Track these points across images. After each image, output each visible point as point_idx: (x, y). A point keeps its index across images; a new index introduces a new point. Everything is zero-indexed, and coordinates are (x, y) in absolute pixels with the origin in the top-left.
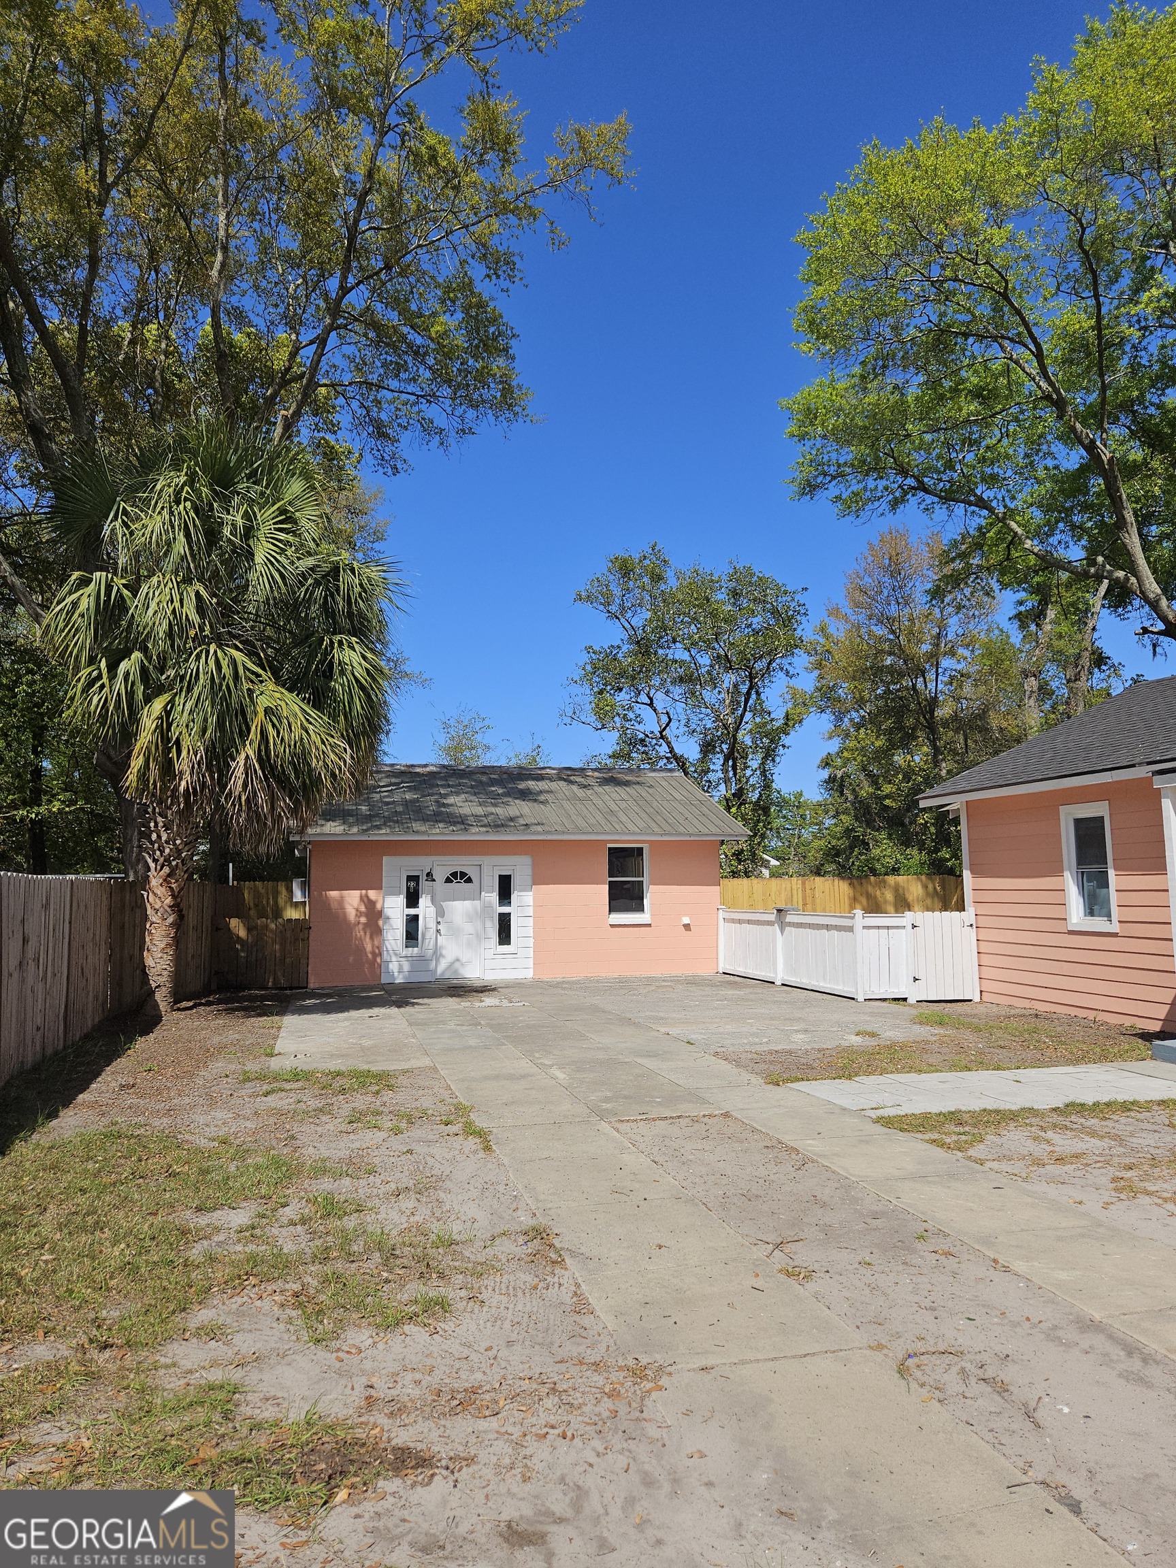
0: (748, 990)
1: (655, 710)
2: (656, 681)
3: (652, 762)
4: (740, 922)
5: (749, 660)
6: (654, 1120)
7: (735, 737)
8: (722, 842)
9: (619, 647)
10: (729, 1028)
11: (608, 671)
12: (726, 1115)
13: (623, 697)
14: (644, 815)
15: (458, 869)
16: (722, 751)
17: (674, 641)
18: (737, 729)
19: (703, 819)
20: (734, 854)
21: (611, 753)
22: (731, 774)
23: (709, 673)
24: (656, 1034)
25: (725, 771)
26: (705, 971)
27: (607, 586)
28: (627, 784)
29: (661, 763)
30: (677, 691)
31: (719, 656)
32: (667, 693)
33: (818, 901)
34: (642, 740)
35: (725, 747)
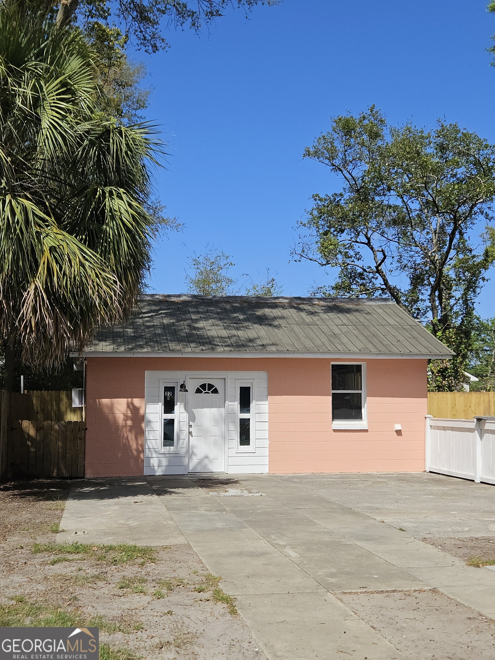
0: (451, 487)
1: (372, 248)
2: (373, 224)
3: (369, 292)
4: (444, 429)
5: (453, 205)
6: (372, 593)
7: (441, 271)
8: (429, 361)
9: (341, 195)
10: (435, 518)
11: (332, 215)
12: (434, 591)
13: (345, 237)
14: (361, 338)
15: (207, 382)
16: (430, 284)
17: (389, 189)
18: (443, 264)
19: (413, 341)
20: (439, 371)
21: (333, 285)
22: (437, 303)
23: (419, 216)
24: (373, 521)
25: (432, 301)
26: (414, 470)
27: (332, 143)
28: (348, 311)
29: (377, 294)
30: (391, 232)
31: (428, 202)
32: (382, 234)
34: (361, 274)
35: (432, 280)
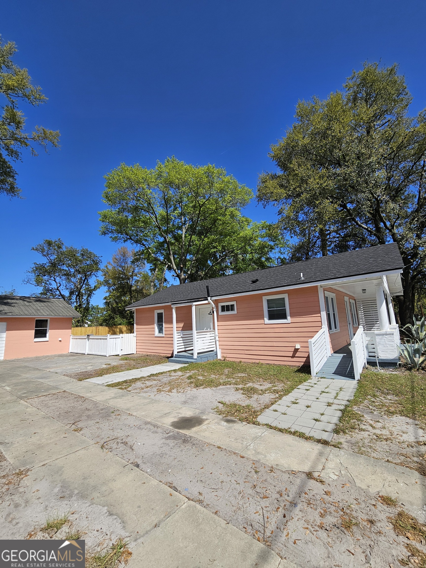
0: (77, 357)
1: (56, 282)
2: (57, 274)
3: (54, 297)
4: (76, 339)
5: (85, 272)
6: (40, 397)
7: (80, 291)
8: (74, 318)
9: (45, 264)
10: (69, 367)
11: (41, 270)
12: (64, 391)
13: (46, 278)
14: (49, 310)
16: (76, 294)
17: (63, 265)
18: (81, 289)
19: (68, 312)
20: (77, 321)
21: (40, 293)
22: (78, 300)
23: (73, 274)
24: (46, 372)
25: (76, 299)
26: (65, 353)
27: (43, 247)
28: (44, 302)
29: (57, 296)
30: (64, 277)
31: (77, 270)
32: (60, 278)
33: (100, 332)
34: (51, 290)
35: (77, 293)
